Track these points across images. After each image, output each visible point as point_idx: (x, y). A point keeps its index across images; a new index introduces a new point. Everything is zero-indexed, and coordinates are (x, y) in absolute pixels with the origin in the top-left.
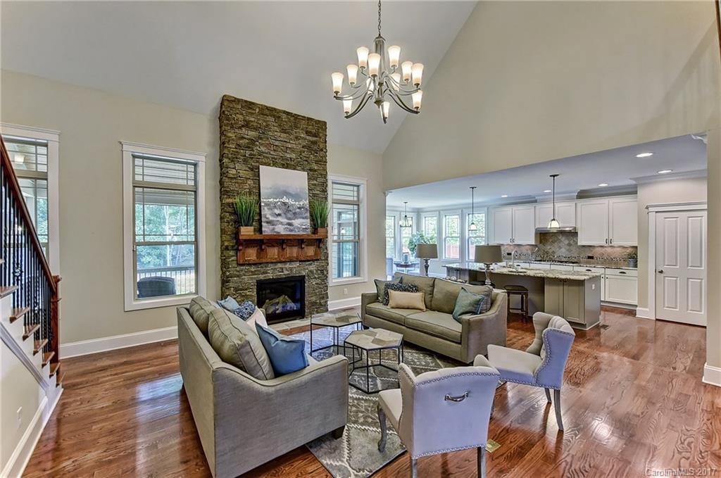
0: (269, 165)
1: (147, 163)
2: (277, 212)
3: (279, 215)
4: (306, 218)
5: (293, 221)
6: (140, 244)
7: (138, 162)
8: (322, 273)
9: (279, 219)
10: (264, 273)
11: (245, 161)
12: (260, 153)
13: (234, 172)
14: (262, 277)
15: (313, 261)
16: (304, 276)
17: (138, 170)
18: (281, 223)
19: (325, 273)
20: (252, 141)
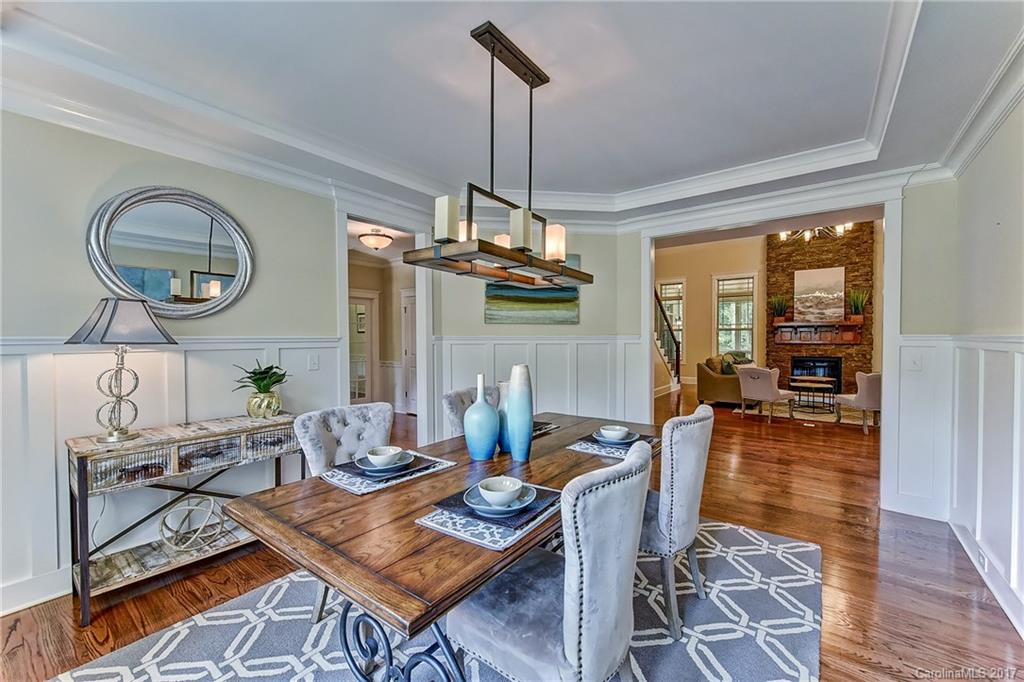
0: (804, 269)
1: (726, 282)
2: (808, 304)
3: (811, 307)
4: (841, 307)
5: (824, 311)
6: (721, 330)
7: (721, 283)
8: (864, 356)
9: (811, 310)
10: (799, 351)
11: (783, 270)
12: (796, 262)
13: (774, 279)
14: (796, 354)
15: (853, 345)
16: (841, 358)
17: (721, 288)
18: (813, 313)
19: (868, 357)
20: (790, 255)
